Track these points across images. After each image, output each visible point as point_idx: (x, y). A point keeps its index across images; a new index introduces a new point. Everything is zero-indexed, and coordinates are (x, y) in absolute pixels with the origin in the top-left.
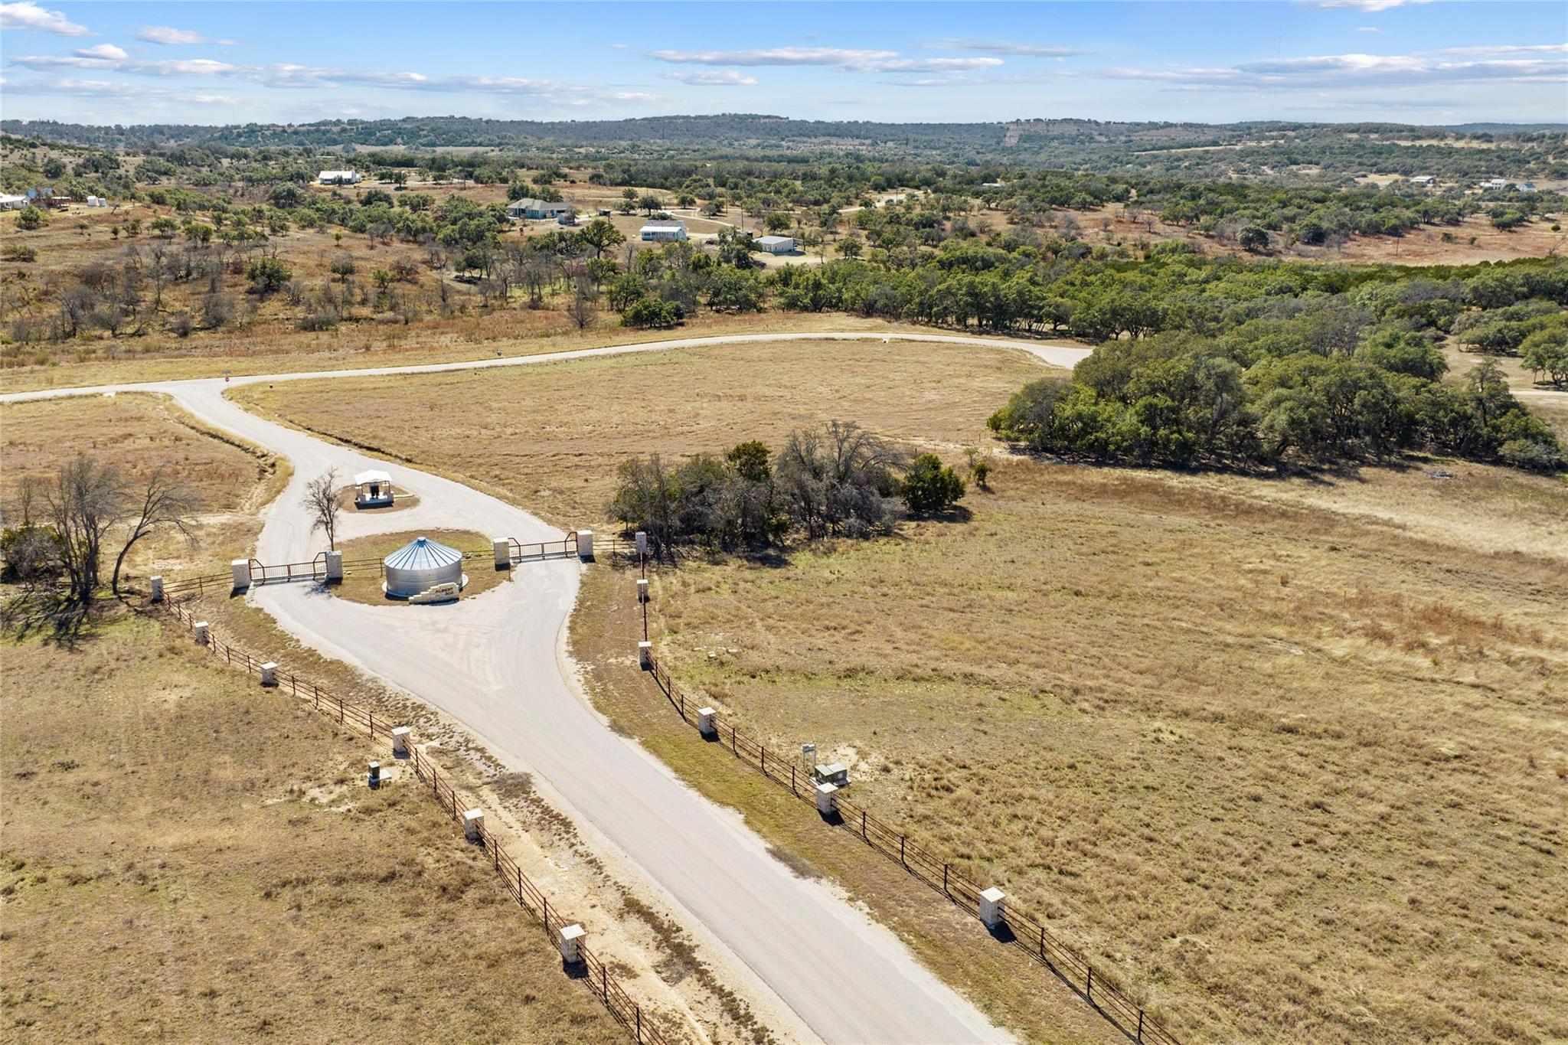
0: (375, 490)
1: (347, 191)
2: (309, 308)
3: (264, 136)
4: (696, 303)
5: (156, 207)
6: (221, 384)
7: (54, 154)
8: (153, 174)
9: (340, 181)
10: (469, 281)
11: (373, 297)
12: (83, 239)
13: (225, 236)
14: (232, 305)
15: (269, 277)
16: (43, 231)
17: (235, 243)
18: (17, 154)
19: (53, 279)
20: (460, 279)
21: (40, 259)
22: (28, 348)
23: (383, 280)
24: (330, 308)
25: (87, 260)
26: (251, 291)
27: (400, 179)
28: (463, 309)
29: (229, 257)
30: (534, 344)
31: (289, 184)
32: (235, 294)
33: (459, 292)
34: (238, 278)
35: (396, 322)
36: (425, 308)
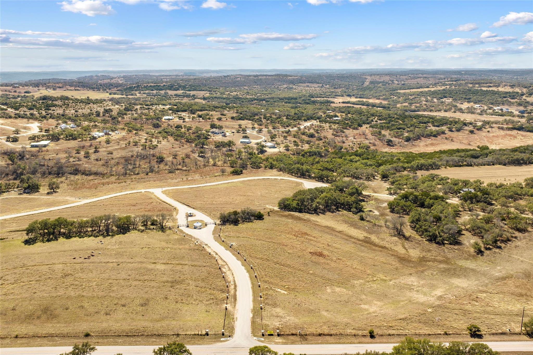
0: (190, 214)
1: (171, 123)
2: (169, 166)
4: (247, 165)
5: (130, 133)
6: (161, 189)
9: (169, 119)
10: (201, 156)
11: (181, 163)
13: (149, 146)
14: (154, 166)
15: (161, 158)
19: (119, 159)
20: (199, 156)
21: (114, 153)
23: (183, 158)
24: (173, 166)
26: (157, 162)
28: (200, 166)
29: (151, 152)
30: (213, 179)
31: (157, 121)
32: (154, 163)
33: (199, 160)
34: (154, 158)
35: (187, 170)
36: (192, 166)
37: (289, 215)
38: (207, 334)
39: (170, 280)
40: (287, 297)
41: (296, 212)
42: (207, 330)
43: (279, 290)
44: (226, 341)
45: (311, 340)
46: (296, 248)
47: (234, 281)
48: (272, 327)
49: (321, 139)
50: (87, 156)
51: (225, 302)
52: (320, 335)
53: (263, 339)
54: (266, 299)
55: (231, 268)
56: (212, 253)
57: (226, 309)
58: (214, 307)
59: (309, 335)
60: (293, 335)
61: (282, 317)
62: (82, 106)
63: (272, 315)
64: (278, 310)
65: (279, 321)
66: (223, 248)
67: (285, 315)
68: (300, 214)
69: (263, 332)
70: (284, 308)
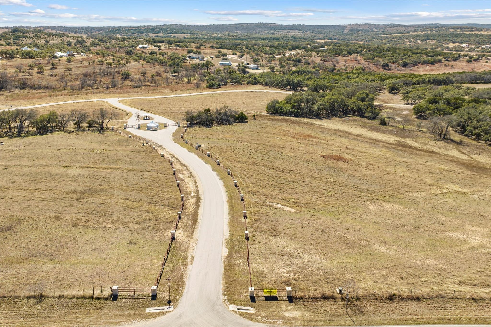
0: (147, 117)
1: (146, 50)
2: (136, 83)
3: (123, 31)
4: (226, 82)
5: (98, 56)
6: (118, 99)
7: (69, 39)
8: (94, 45)
9: (144, 48)
10: (174, 76)
11: (150, 80)
12: (82, 65)
13: (116, 64)
14: (118, 82)
15: (126, 75)
16: (72, 63)
17: (118, 66)
18: (59, 39)
19: (77, 75)
20: (172, 76)
21: (73, 70)
22: (74, 91)
23: (153, 76)
24: (140, 83)
25: (84, 70)
26: (122, 78)
27: (159, 47)
28: (171, 83)
29: (117, 70)
30: (185, 91)
31: (131, 49)
32: (118, 79)
33: (171, 79)
34: (119, 75)
35: (155, 86)
36: (162, 83)
37: (282, 119)
38: (114, 297)
39: (80, 189)
40: (296, 217)
41: (291, 116)
42: (115, 287)
43: (279, 206)
44: (158, 315)
45: (375, 313)
46: (300, 151)
47: (197, 192)
48: (274, 277)
49: (309, 64)
50: (41, 72)
51: (174, 225)
52: (391, 298)
53: (252, 310)
54: (256, 221)
55: (194, 173)
56: (166, 155)
57: (173, 238)
58: (148, 235)
59: (365, 298)
60: (325, 298)
61: (291, 256)
62: (55, 38)
63: (270, 252)
64: (282, 241)
65: (288, 265)
66: (185, 150)
67: (299, 250)
68: (296, 118)
69: (252, 292)
70: (293, 238)
